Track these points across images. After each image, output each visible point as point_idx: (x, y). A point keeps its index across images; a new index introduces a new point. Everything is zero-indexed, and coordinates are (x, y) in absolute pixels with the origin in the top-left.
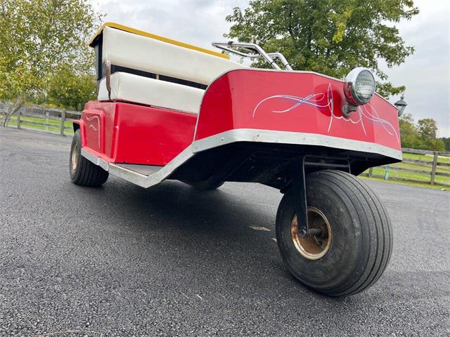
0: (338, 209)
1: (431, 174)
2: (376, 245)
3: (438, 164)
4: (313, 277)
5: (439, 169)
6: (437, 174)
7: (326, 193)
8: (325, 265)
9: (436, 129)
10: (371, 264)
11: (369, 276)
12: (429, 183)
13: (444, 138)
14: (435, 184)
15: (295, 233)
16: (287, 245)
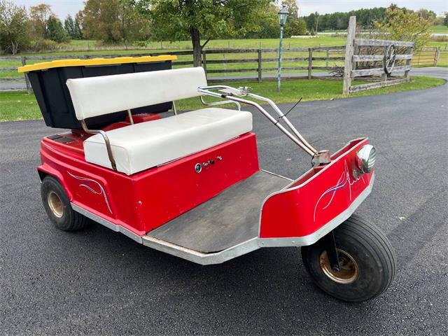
1: (308, 69)
3: (313, 59)
5: (315, 64)
6: (313, 68)
7: (352, 242)
9: (298, 9)
12: (307, 78)
13: (305, 17)
14: (312, 77)
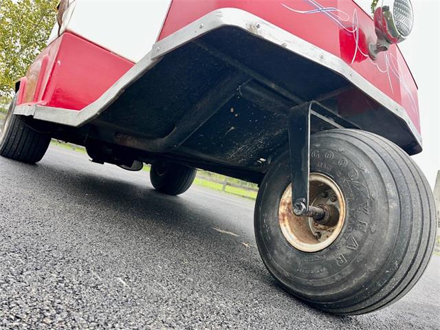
0: (361, 170)
2: (420, 226)
4: (310, 278)
8: (331, 257)
10: (409, 257)
11: (403, 279)
15: (284, 215)
16: (270, 231)
